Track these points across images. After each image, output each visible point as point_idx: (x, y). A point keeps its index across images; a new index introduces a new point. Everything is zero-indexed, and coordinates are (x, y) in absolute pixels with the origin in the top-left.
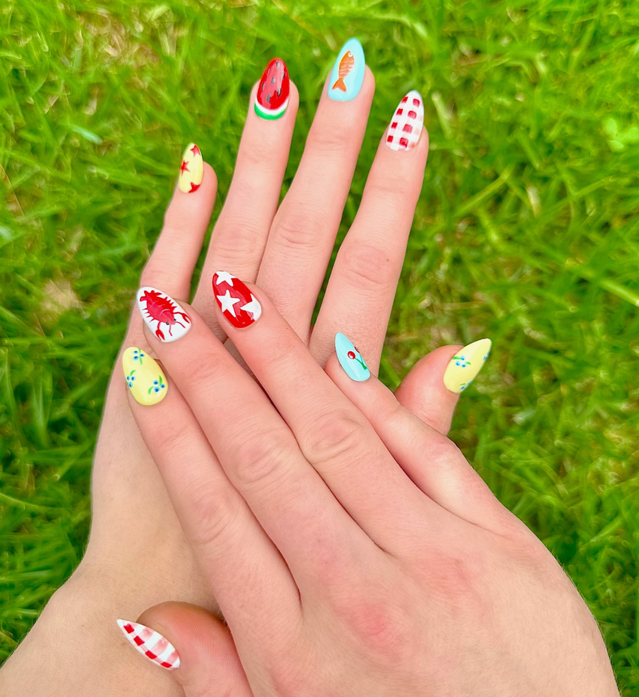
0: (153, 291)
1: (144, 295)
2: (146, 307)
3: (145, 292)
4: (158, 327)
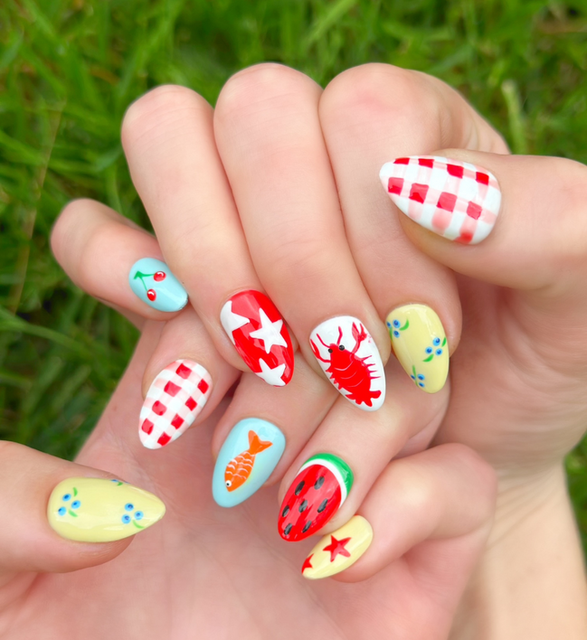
0: (359, 402)
1: (372, 400)
2: (372, 381)
3: (369, 404)
4: (358, 346)
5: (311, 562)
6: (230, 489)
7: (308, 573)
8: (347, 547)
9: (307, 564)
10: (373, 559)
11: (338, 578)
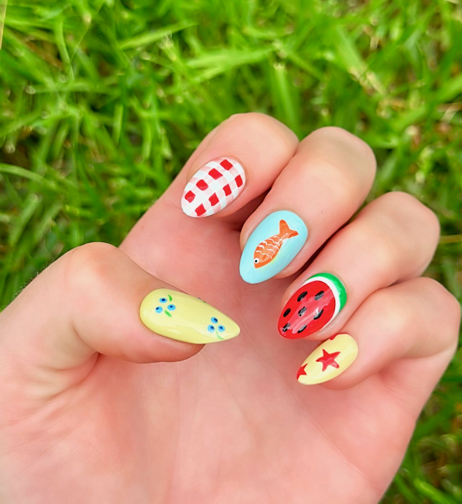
5: (305, 370)
6: (257, 266)
7: (302, 379)
8: (337, 360)
9: (302, 372)
10: (357, 371)
11: (327, 385)
